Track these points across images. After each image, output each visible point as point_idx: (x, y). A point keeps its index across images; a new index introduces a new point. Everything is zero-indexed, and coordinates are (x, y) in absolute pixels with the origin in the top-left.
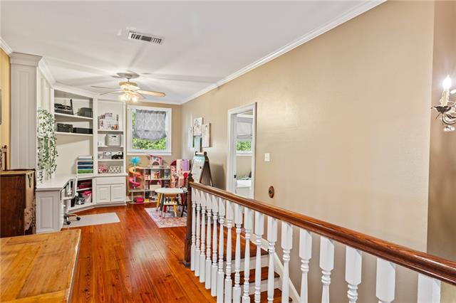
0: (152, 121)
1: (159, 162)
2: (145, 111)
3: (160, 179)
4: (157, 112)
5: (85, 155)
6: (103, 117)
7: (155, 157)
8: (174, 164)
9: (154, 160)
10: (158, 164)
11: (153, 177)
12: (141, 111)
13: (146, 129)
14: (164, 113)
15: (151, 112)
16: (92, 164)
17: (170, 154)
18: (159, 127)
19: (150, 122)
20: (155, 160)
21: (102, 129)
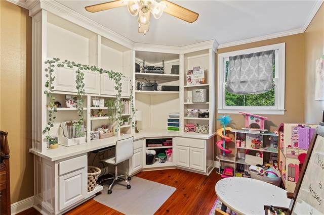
0: (252, 68)
1: (260, 124)
2: (241, 57)
3: (261, 150)
4: (259, 54)
5: (174, 113)
6: (191, 72)
7: (252, 117)
8: (281, 129)
9: (251, 121)
10: (258, 127)
11: (249, 145)
12: (235, 58)
13: (242, 79)
14: (271, 52)
15: (249, 56)
16: (179, 121)
17: (283, 113)
18: (261, 75)
19: (250, 70)
20: (254, 121)
21: (189, 85)
